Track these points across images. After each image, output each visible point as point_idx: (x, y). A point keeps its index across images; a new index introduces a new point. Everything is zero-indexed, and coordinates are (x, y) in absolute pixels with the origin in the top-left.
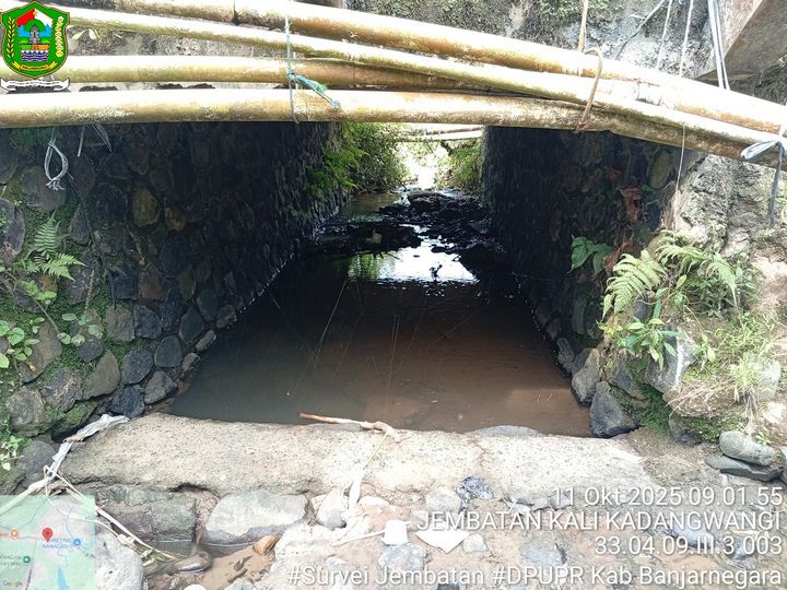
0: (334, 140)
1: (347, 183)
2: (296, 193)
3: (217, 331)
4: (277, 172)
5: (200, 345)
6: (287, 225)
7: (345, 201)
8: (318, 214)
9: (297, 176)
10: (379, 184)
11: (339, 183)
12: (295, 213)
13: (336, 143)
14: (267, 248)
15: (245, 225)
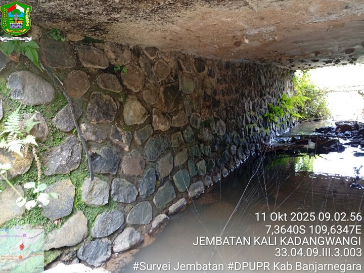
0: (288, 91)
1: (295, 115)
2: (260, 118)
3: (187, 198)
4: (246, 104)
5: (172, 209)
6: (251, 135)
7: (294, 125)
8: (275, 131)
9: (261, 107)
10: (316, 116)
11: (291, 115)
12: (257, 129)
13: (289, 93)
14: (234, 148)
15: (218, 132)
